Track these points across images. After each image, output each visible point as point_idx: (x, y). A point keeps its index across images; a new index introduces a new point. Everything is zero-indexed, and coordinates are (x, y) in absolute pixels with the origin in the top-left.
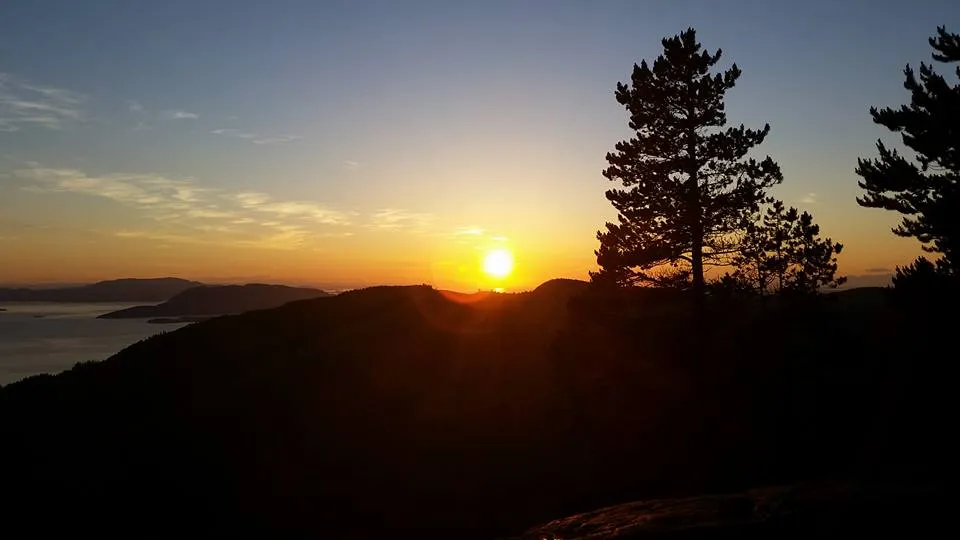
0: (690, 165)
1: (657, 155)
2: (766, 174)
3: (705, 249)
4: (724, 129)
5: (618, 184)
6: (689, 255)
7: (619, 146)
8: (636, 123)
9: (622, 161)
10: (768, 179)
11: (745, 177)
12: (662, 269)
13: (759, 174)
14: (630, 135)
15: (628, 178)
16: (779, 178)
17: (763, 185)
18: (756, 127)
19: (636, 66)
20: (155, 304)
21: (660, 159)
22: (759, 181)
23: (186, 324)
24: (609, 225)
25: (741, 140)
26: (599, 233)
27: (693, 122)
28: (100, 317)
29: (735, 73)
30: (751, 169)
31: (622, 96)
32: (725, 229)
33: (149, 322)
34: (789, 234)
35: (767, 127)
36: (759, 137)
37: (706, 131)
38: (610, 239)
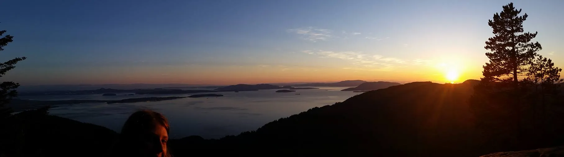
0: (512, 44)
1: (502, 41)
2: (537, 47)
3: (518, 71)
4: (523, 33)
5: (489, 51)
6: (512, 72)
7: (489, 39)
8: (495, 32)
9: (491, 44)
10: (537, 49)
11: (530, 48)
12: (504, 77)
13: (535, 47)
14: (493, 36)
15: (493, 49)
16: (541, 48)
17: (536, 50)
18: (533, 32)
19: (494, 14)
20: (355, 87)
21: (503, 43)
22: (534, 49)
23: (363, 93)
24: (487, 64)
25: (528, 37)
26: (483, 66)
27: (513, 31)
28: (341, 91)
29: (526, 16)
30: (532, 45)
31: (490, 24)
32: (524, 64)
33: (354, 92)
34: (544, 66)
35: (537, 33)
36: (534, 36)
37: (517, 34)
38: (487, 68)
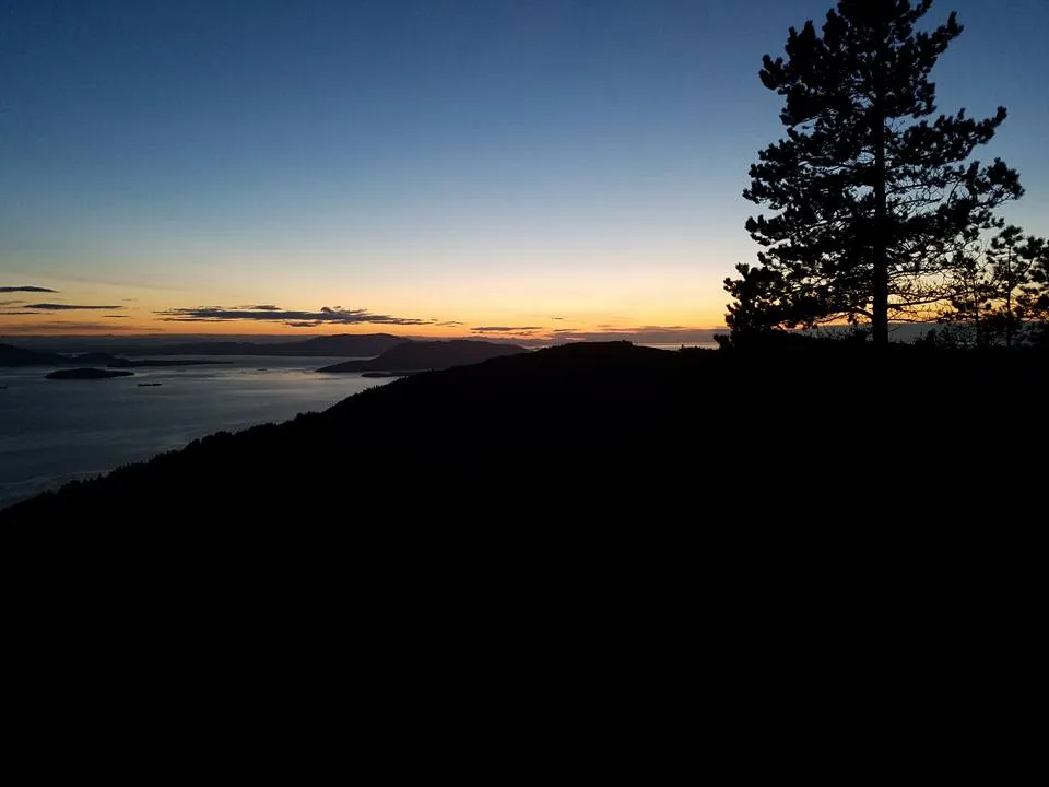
0: (876, 175)
1: (829, 163)
2: (997, 187)
4: (931, 120)
6: (869, 307)
7: (762, 155)
8: (791, 116)
9: (773, 173)
10: (999, 194)
11: (963, 192)
13: (985, 187)
15: (778, 197)
16: (1017, 191)
17: (991, 204)
19: (792, 30)
21: (836, 171)
22: (983, 198)
24: (742, 268)
25: (964, 134)
26: (728, 281)
27: (884, 109)
29: (952, 29)
30: (970, 177)
31: (772, 75)
34: (1026, 274)
35: (1002, 113)
36: (986, 131)
37: (900, 124)
38: (749, 285)
